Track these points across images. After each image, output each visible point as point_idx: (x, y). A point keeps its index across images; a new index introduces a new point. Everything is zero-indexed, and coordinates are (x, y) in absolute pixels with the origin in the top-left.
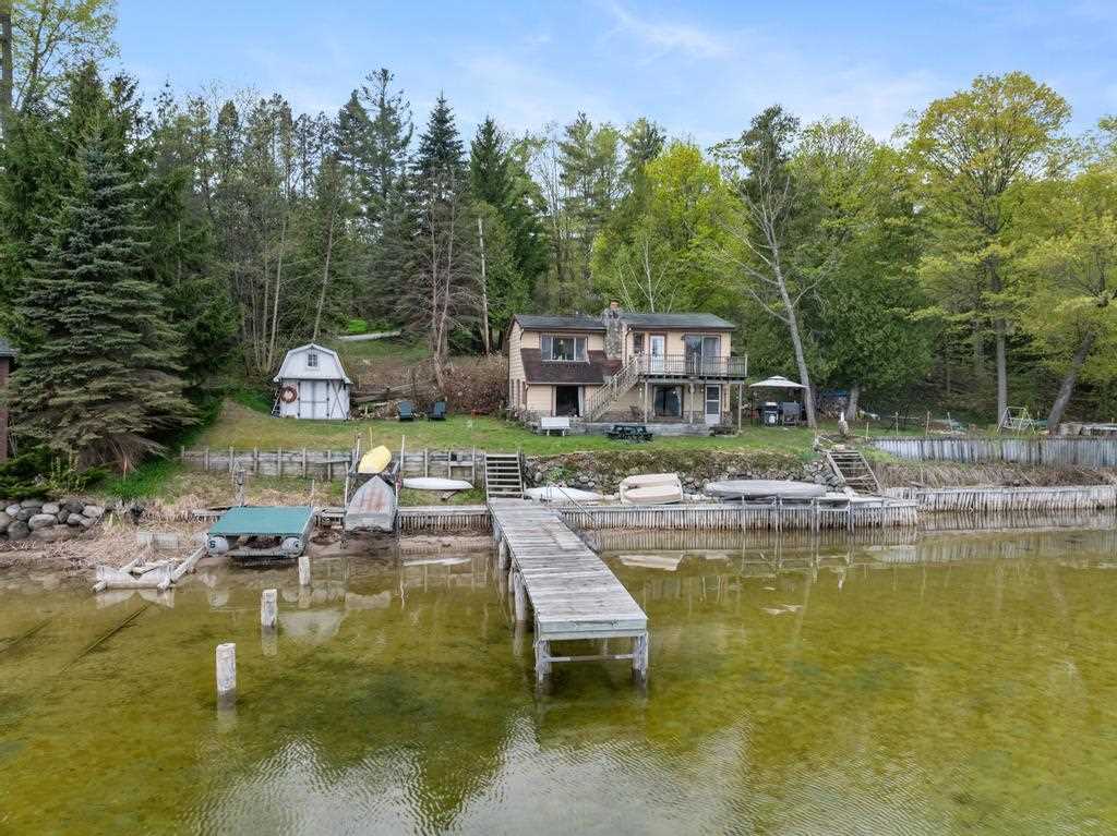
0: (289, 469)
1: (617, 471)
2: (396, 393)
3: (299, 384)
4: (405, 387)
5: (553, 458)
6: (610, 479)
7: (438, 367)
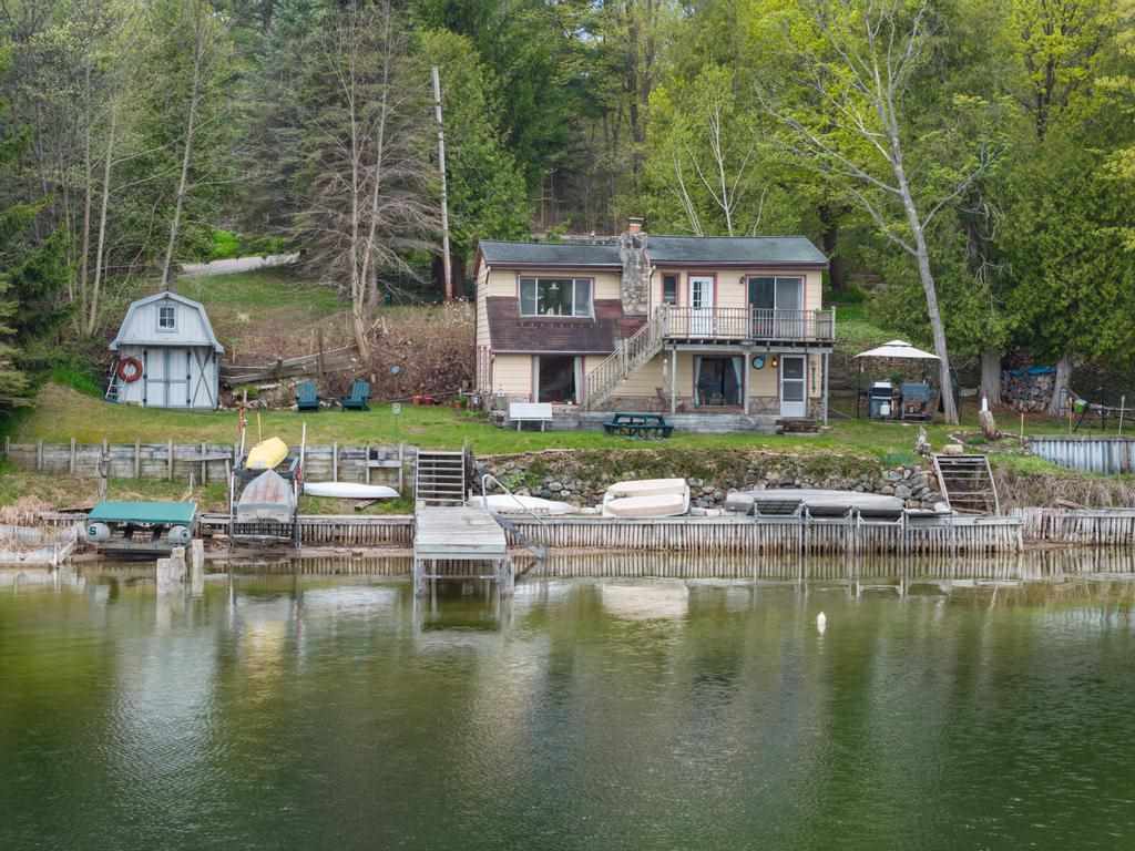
0: (149, 469)
1: (605, 477)
2: (291, 368)
3: (145, 354)
4: (306, 359)
5: (514, 458)
6: (593, 487)
7: (360, 326)
